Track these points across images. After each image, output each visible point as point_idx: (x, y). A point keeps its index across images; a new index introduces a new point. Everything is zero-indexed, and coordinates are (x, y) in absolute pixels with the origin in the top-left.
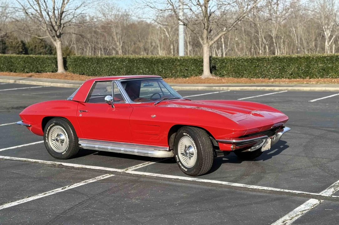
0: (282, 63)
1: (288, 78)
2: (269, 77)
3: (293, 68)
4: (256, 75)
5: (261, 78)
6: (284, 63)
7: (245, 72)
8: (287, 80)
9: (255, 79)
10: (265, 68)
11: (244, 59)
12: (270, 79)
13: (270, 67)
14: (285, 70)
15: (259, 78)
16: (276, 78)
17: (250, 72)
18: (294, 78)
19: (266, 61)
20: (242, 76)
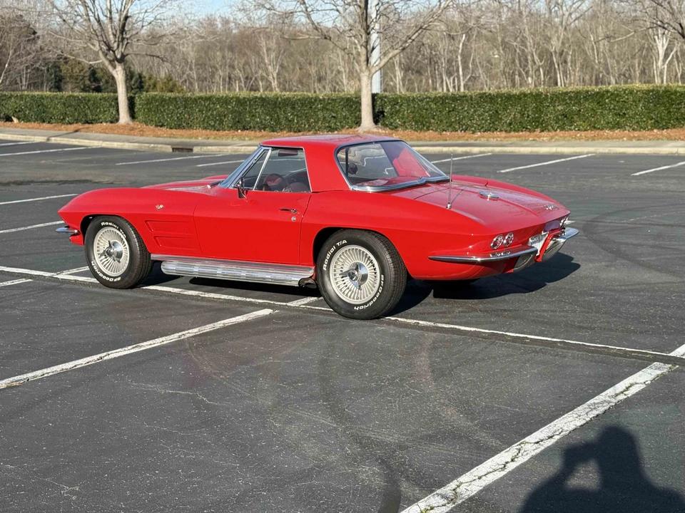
0: (494, 105)
1: (506, 131)
2: (473, 129)
3: (513, 113)
4: (451, 126)
5: (459, 131)
6: (497, 103)
7: (432, 121)
8: (503, 134)
9: (448, 133)
10: (465, 113)
11: (430, 98)
12: (474, 132)
13: (475, 111)
14: (500, 116)
15: (457, 131)
16: (484, 131)
17: (441, 121)
18: (514, 131)
19: (467, 101)
20: (428, 129)
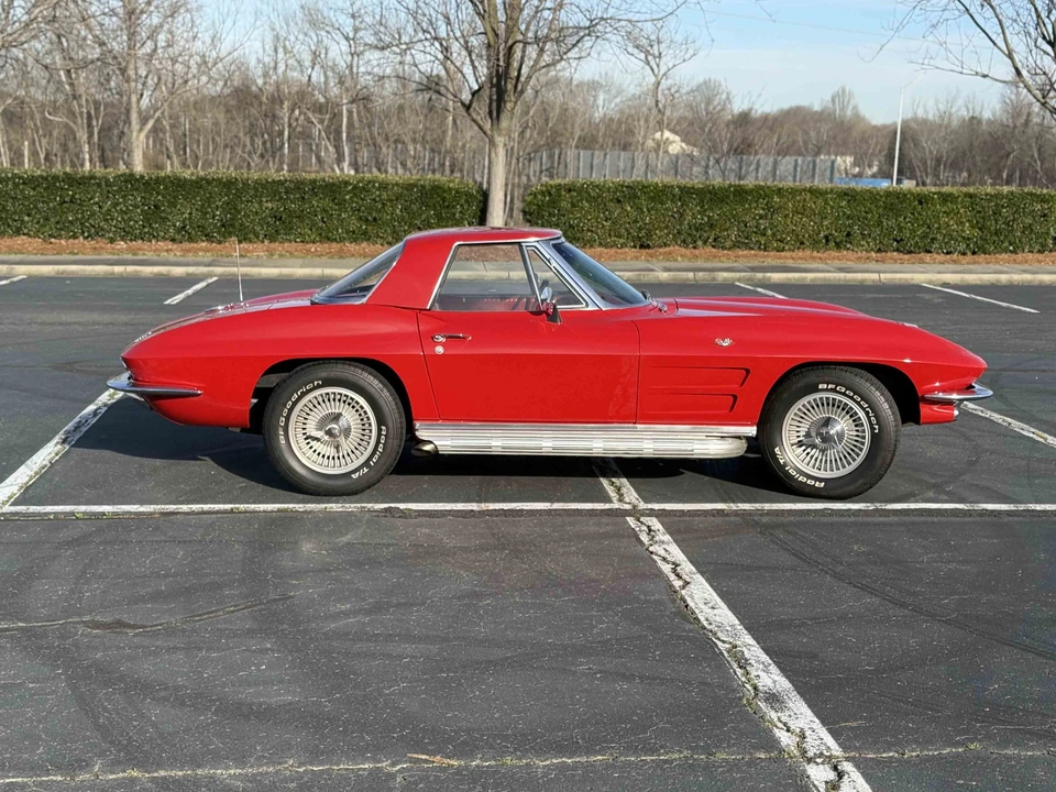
0: (151, 194)
1: (173, 240)
2: (111, 235)
3: (185, 211)
4: (63, 229)
5: (81, 238)
6: (158, 194)
7: (26, 218)
8: (170, 245)
9: (63, 242)
10: (96, 208)
11: (20, 178)
12: (112, 241)
13: (115, 205)
14: (162, 215)
15: (77, 238)
16: (131, 240)
17: (47, 219)
18: (191, 240)
19: (99, 185)
20: (18, 232)
